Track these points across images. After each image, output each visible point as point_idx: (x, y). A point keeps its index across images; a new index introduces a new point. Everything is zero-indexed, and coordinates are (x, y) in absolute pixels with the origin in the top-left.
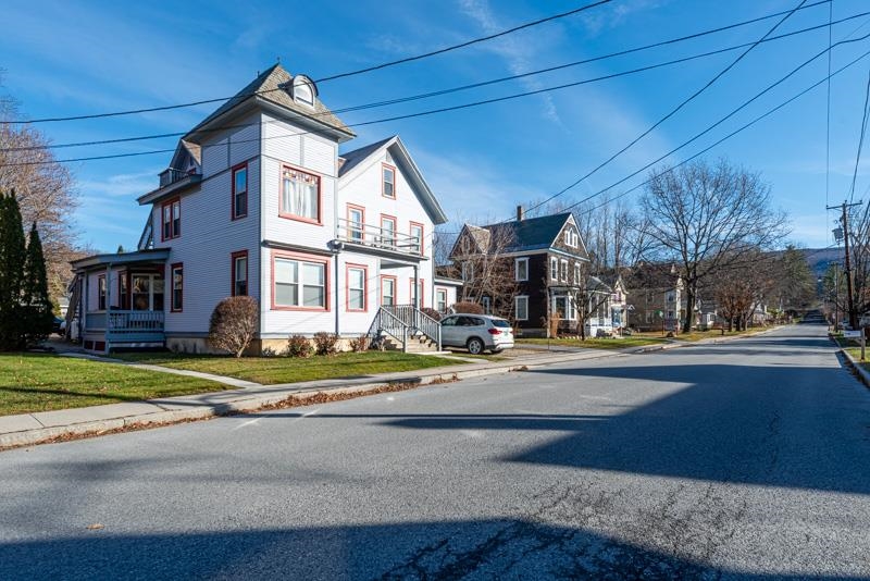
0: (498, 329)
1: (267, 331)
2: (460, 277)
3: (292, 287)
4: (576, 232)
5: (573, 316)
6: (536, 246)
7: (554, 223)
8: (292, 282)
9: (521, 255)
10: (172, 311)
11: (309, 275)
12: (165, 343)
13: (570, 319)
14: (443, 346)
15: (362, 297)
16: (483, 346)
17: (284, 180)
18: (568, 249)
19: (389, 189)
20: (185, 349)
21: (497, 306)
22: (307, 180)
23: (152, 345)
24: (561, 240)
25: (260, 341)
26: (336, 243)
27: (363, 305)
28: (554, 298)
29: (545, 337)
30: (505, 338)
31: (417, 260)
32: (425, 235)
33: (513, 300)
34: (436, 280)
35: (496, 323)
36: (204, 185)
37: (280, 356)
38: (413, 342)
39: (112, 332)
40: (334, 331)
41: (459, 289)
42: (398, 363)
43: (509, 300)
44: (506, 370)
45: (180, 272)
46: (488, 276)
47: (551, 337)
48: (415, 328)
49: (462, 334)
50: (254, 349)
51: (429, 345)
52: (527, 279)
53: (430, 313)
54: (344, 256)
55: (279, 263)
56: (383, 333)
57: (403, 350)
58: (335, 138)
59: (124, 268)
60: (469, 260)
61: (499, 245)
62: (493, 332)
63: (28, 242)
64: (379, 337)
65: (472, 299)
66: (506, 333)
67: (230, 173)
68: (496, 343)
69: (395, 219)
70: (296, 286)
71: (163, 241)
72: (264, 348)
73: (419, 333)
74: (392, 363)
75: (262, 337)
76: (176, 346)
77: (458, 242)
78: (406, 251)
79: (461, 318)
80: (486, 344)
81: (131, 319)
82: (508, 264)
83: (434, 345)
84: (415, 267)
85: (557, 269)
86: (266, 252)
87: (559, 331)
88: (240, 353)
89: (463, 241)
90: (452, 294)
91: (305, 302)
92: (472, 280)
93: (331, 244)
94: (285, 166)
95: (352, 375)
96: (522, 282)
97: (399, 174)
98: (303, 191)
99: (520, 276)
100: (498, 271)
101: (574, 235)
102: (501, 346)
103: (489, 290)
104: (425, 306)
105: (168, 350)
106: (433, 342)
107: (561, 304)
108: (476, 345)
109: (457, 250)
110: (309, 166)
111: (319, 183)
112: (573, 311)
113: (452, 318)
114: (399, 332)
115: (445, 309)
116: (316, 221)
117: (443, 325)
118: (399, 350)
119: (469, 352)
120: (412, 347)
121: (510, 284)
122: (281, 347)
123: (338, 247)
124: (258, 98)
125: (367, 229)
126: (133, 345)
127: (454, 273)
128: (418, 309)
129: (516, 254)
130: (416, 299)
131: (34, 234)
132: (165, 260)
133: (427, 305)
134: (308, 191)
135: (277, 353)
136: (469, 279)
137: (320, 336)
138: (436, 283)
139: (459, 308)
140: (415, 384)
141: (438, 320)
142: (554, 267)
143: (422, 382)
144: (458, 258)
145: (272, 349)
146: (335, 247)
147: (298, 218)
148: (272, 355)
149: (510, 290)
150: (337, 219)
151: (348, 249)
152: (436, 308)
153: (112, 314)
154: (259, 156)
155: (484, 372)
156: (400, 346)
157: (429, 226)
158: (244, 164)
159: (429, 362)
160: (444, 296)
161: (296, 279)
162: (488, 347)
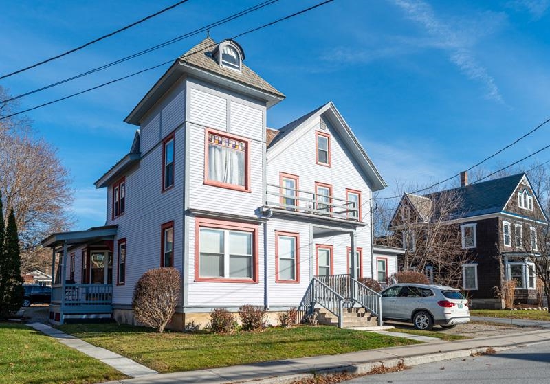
0: (451, 301)
1: (190, 304)
2: (400, 246)
3: (218, 258)
4: (531, 195)
5: (532, 285)
6: (486, 210)
7: (506, 186)
8: (218, 252)
9: (468, 222)
10: (118, 284)
11: (236, 244)
12: (112, 314)
13: (529, 288)
14: (384, 320)
15: (293, 266)
16: (432, 320)
17: (210, 147)
18: (523, 213)
19: (324, 157)
20: (126, 320)
21: (443, 275)
22: (234, 146)
23: (101, 316)
24: (514, 203)
25: (183, 314)
26: (265, 210)
27: (295, 275)
28: (509, 265)
29: (500, 308)
30: (458, 311)
31: (354, 226)
32: (362, 202)
33: (461, 268)
34: (375, 249)
35: (447, 294)
36: (143, 162)
37: (204, 332)
38: (350, 315)
39: (66, 304)
40: (262, 304)
41: (401, 258)
42: (330, 343)
43: (456, 268)
44: (468, 353)
45: (124, 247)
46: (431, 244)
47: (506, 309)
48: (352, 300)
49: (406, 306)
50: (177, 324)
51: (369, 319)
52: (475, 246)
53: (369, 283)
54: (273, 224)
55: (203, 233)
56: (317, 306)
57: (339, 324)
58: (262, 101)
59: (85, 246)
60: (410, 228)
61: (443, 211)
62: (444, 304)
63: (6, 225)
64: (312, 310)
65: (414, 268)
66: (460, 306)
67: (161, 147)
68: (449, 317)
69: (330, 187)
70: (222, 257)
71: (113, 218)
72: (187, 322)
73: (357, 305)
74: (323, 343)
75: (185, 310)
76: (120, 318)
77: (398, 211)
78: (343, 217)
79: (405, 288)
80: (436, 318)
81: (90, 292)
82: (454, 231)
83: (373, 319)
84: (352, 234)
85: (509, 235)
86: (190, 222)
87: (516, 302)
88: (162, 327)
89: (402, 210)
90: (393, 264)
91: (231, 274)
92: (414, 248)
93: (258, 211)
94: (210, 132)
95: (272, 359)
96: (470, 250)
97: (333, 141)
98: (229, 157)
99: (467, 243)
100: (444, 238)
101: (528, 197)
102: (455, 321)
103: (434, 258)
104: (364, 276)
105: (115, 321)
106: (372, 315)
107: (517, 272)
108: (423, 320)
109: (397, 218)
110: (235, 131)
111: (246, 149)
112: (531, 279)
113: (394, 288)
114: (334, 305)
115: (386, 279)
116: (244, 188)
117: (384, 296)
118: (334, 325)
119: (415, 327)
120: (349, 322)
121: (457, 252)
122: (204, 322)
123: (266, 214)
124: (181, 64)
125: (301, 195)
126: (84, 316)
127: (395, 241)
128: (356, 279)
129: (463, 220)
130: (352, 269)
131: (12, 218)
132: (114, 236)
133: (366, 274)
134: (235, 158)
135: (201, 328)
136: (411, 247)
137: (246, 310)
138: (376, 252)
139: (400, 278)
140: (349, 374)
141: (378, 290)
142: (506, 231)
143: (359, 371)
144: (399, 228)
145: (196, 323)
146: (263, 214)
147: (224, 185)
148: (195, 331)
149: (458, 258)
150: (266, 185)
151: (277, 215)
152: (375, 278)
153: (67, 288)
154: (184, 124)
155: (439, 357)
156: (334, 320)
157: (366, 193)
158: (171, 136)
159: (367, 341)
160: (385, 265)
161: (222, 249)
162: (439, 322)
